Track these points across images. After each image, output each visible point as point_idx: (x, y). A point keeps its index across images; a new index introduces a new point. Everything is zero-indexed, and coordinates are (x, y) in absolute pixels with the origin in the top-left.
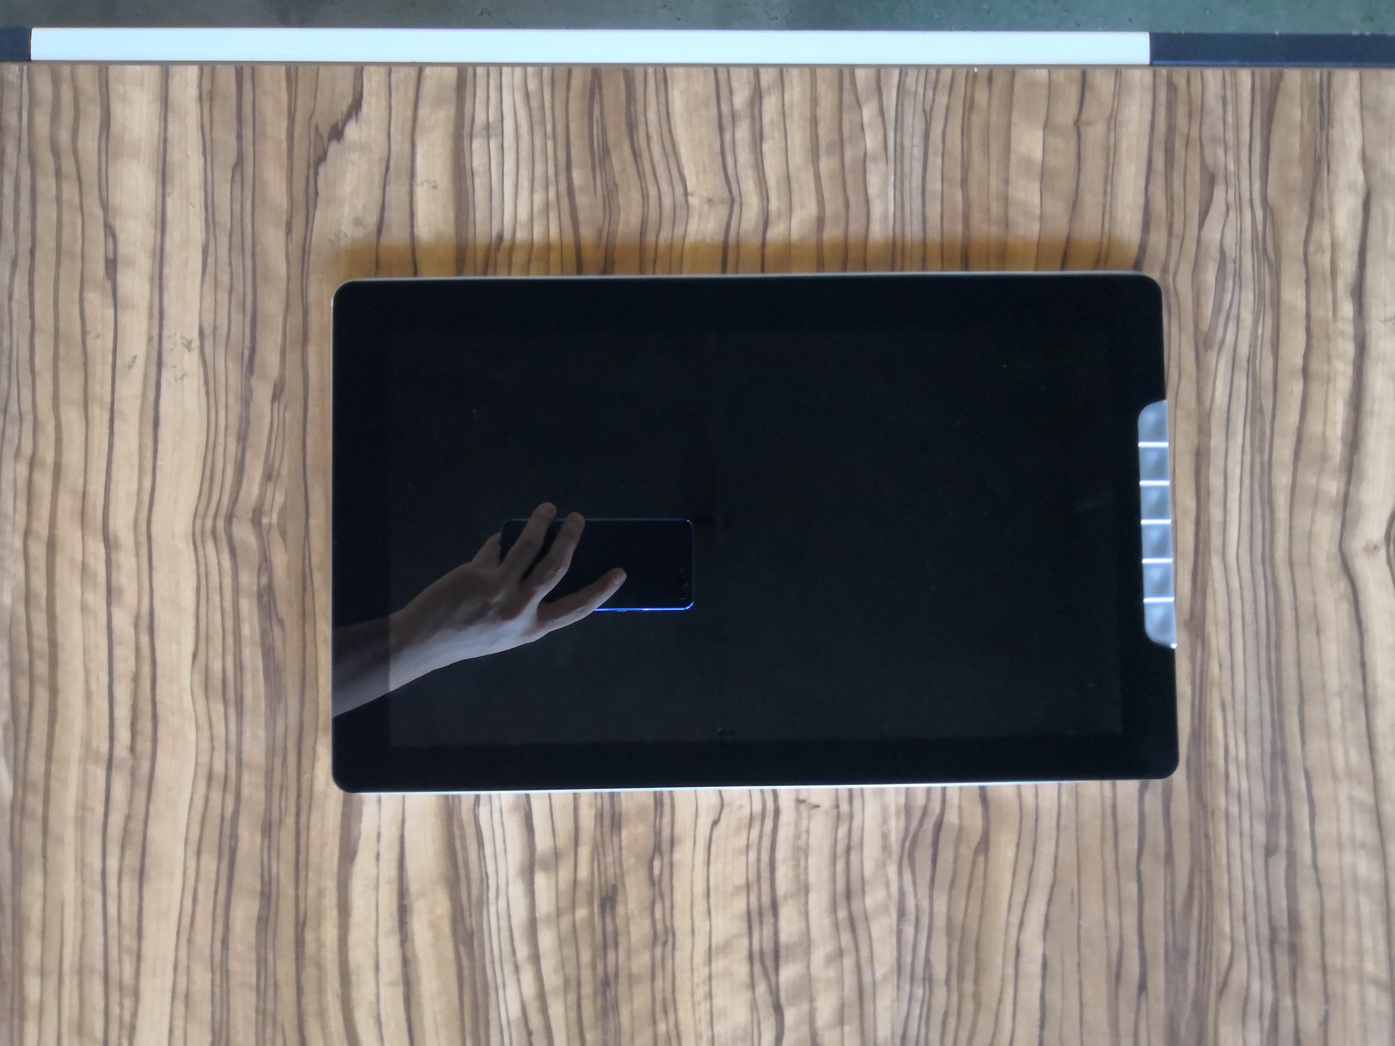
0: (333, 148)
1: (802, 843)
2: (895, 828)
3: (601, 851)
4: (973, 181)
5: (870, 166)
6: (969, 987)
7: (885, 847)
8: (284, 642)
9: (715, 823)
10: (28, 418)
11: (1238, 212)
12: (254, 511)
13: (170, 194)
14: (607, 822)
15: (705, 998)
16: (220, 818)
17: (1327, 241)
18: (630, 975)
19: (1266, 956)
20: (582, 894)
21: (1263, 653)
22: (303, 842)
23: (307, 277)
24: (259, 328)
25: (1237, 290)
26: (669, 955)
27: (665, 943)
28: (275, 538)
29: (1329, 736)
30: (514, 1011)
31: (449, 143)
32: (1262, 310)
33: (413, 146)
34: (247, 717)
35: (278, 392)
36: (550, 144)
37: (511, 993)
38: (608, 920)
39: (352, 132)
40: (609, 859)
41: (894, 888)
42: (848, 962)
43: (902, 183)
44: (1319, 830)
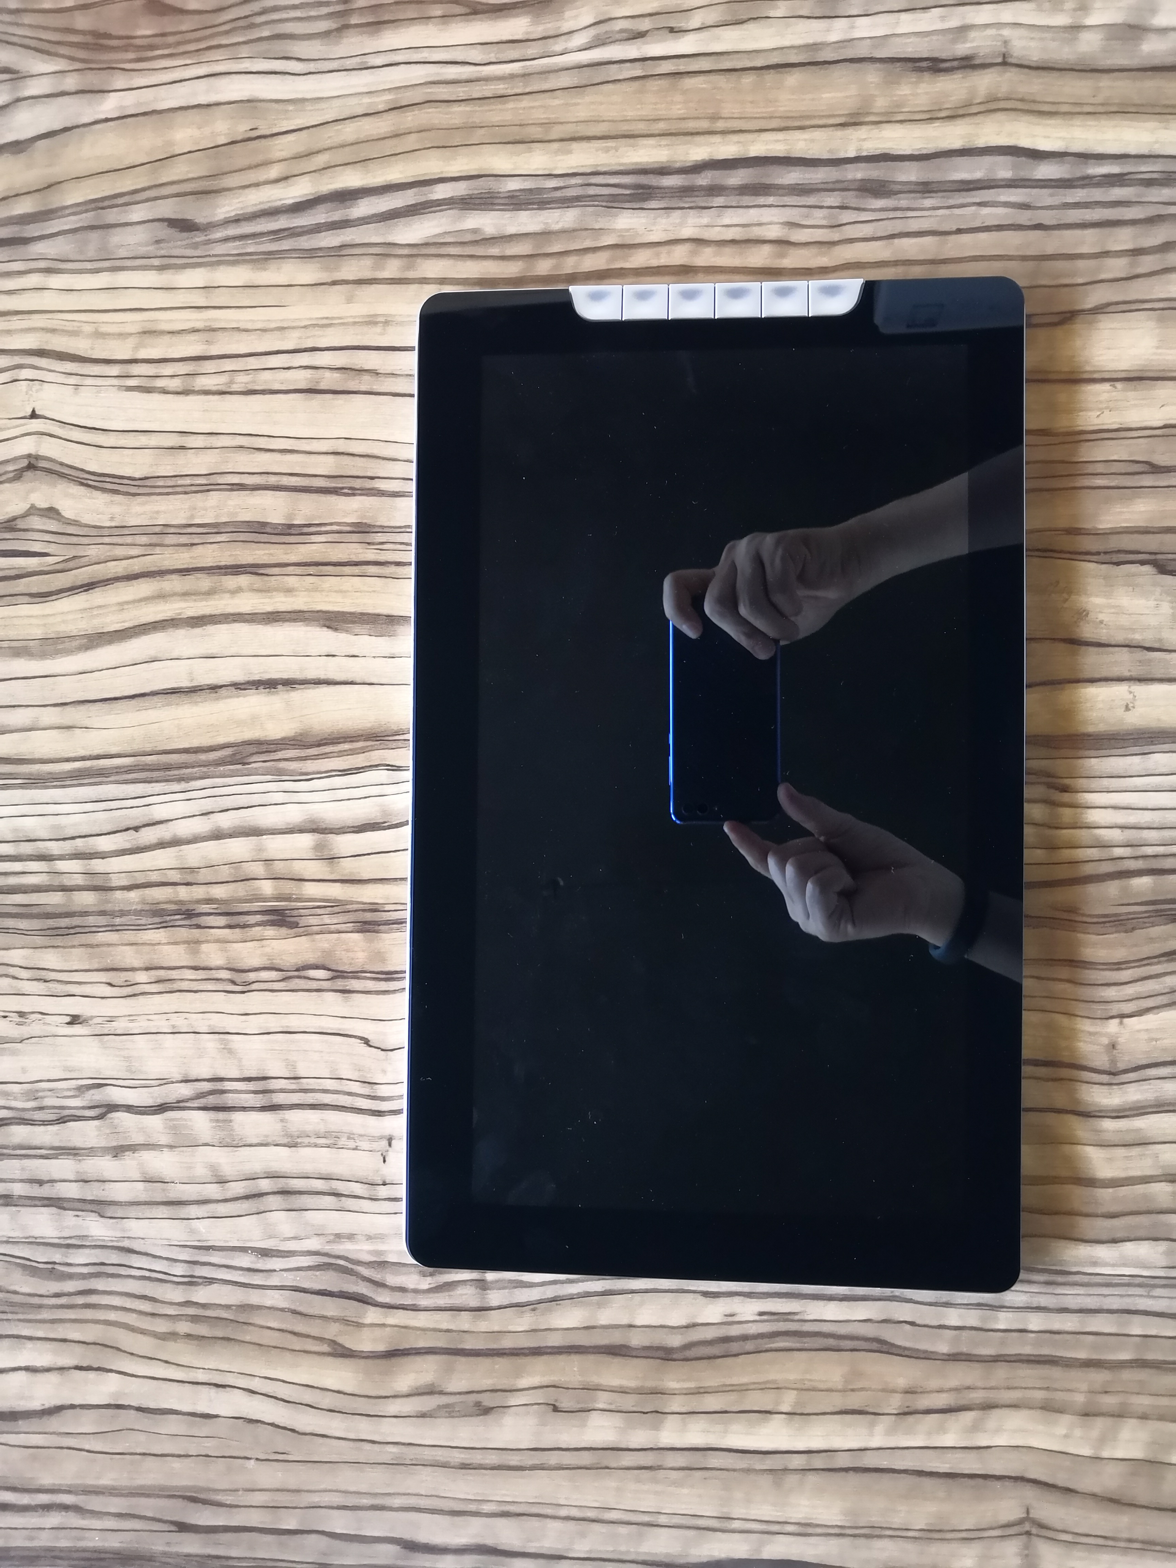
1: (343, 1141)
2: (360, 1250)
3: (336, 909)
6: (183, 1327)
7: (338, 1237)
9: (367, 1042)
10: (835, 236)
13: (1115, 387)
14: (369, 916)
15: (174, 1026)
18: (198, 942)
20: (289, 887)
22: (347, 570)
27: (234, 982)
30: (159, 812)
37: (180, 808)
38: (259, 918)
40: (327, 920)
42: (213, 1191)
43: (1140, 1285)
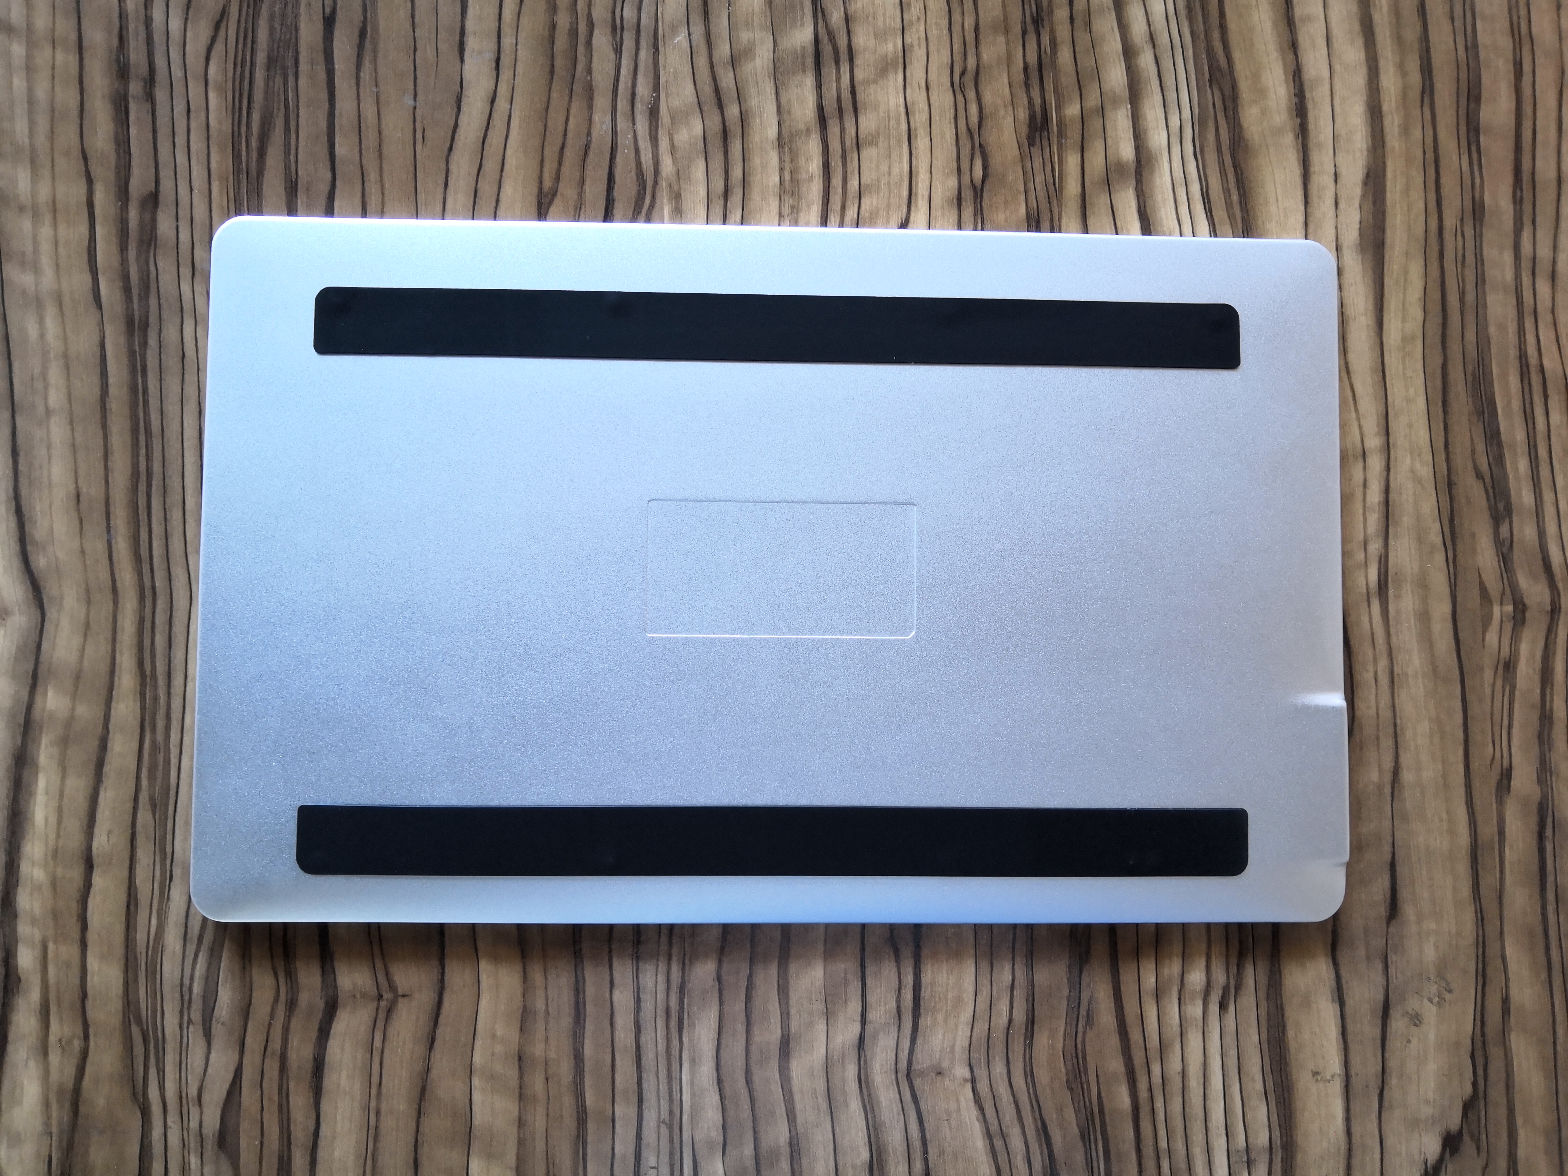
0: (1454, 1121)
4: (570, 1121)
5: (716, 1135)
8: (1473, 451)
11: (184, 1095)
12: (1523, 621)
16: (1537, 224)
17: (55, 1058)
19: (160, 62)
21: (157, 467)
23: (1477, 940)
24: (1535, 868)
25: (187, 982)
26: (958, 58)
28: (1494, 586)
29: (65, 356)
31: (1300, 1139)
32: (150, 953)
33: (1349, 1132)
34: (1513, 353)
35: (1505, 782)
36: (1163, 1144)
39: (1432, 1146)
41: (664, 144)
44: (84, 229)
